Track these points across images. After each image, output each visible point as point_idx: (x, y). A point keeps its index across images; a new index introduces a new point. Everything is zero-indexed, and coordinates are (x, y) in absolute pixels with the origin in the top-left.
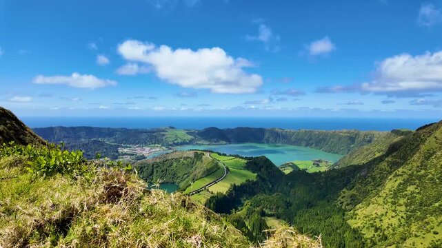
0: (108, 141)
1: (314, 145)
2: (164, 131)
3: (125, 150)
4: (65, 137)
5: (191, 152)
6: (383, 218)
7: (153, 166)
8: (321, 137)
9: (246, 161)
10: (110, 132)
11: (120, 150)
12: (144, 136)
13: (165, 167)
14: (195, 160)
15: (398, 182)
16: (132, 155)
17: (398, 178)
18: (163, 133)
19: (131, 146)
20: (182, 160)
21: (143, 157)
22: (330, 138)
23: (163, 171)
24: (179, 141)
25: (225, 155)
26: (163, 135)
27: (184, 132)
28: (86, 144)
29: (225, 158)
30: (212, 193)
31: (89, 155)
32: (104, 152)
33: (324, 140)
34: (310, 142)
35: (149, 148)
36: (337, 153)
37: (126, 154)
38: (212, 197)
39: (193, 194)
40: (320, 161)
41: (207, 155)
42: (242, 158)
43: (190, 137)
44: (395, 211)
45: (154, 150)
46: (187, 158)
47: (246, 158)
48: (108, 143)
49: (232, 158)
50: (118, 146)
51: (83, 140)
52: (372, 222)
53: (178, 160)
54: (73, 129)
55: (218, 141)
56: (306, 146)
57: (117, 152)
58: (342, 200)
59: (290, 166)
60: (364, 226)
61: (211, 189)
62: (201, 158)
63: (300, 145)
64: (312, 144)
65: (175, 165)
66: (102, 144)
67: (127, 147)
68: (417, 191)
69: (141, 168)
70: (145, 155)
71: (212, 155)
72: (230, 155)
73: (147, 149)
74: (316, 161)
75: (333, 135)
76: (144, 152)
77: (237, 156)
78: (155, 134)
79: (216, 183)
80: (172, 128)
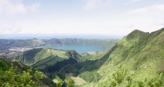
1: (97, 45)
2: (32, 41)
3: (12, 50)
6: (107, 69)
9: (65, 52)
11: (10, 50)
12: (22, 43)
15: (113, 56)
17: (113, 54)
19: (15, 47)
24: (39, 45)
25: (57, 50)
27: (41, 41)
29: (57, 51)
30: (48, 65)
38: (47, 67)
39: (39, 66)
41: (49, 50)
42: (64, 51)
43: (44, 43)
44: (110, 66)
47: (66, 51)
49: (60, 51)
50: (9, 48)
52: (103, 70)
55: (57, 44)
57: (8, 50)
58: (98, 64)
60: (101, 72)
61: (47, 64)
62: (46, 51)
68: (117, 58)
71: (51, 50)
72: (59, 50)
74: (96, 52)
77: (62, 50)
78: (27, 42)
79: (50, 61)
80: (36, 39)
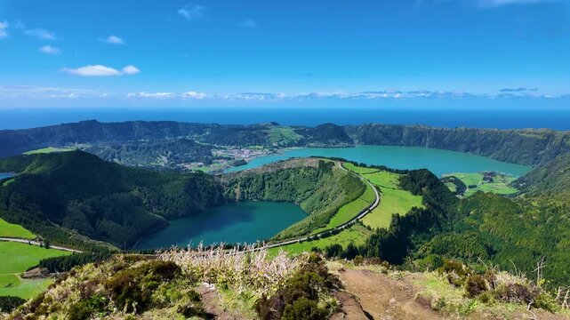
0: (197, 139)
1: (478, 150)
2: (266, 129)
3: (220, 153)
4: (146, 134)
5: (314, 160)
7: (264, 177)
8: (490, 139)
10: (200, 128)
11: (214, 153)
12: (241, 135)
13: (280, 180)
14: (321, 171)
16: (229, 159)
18: (265, 131)
19: (226, 147)
20: (302, 170)
21: (243, 163)
22: (504, 141)
23: (277, 185)
24: (286, 141)
25: (363, 166)
26: (266, 134)
27: (291, 130)
28: (173, 144)
29: (367, 170)
30: (370, 229)
31: (177, 158)
32: (195, 155)
33: (495, 143)
34: (473, 145)
35: (248, 151)
36: (516, 162)
37: (221, 158)
38: (373, 236)
40: (492, 174)
41: (338, 165)
42: (391, 171)
43: (299, 137)
45: (255, 153)
46: (310, 168)
48: (198, 142)
49: (375, 170)
50: (211, 147)
51: (167, 138)
53: (296, 170)
54: (154, 123)
55: (337, 143)
56: (467, 151)
57: (211, 154)
59: (451, 181)
61: (367, 221)
62: (331, 169)
63: (456, 150)
64: (476, 148)
65: (292, 176)
66: (191, 143)
67: (221, 148)
69: (249, 180)
70: (246, 160)
71: (345, 164)
72: (372, 167)
73: (246, 151)
74: (485, 174)
75: (511, 137)
76: (244, 156)
77: (382, 168)
78: (254, 132)
79: (370, 211)
80: (276, 124)
